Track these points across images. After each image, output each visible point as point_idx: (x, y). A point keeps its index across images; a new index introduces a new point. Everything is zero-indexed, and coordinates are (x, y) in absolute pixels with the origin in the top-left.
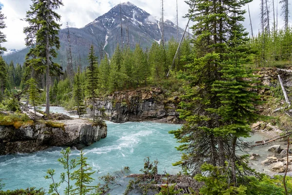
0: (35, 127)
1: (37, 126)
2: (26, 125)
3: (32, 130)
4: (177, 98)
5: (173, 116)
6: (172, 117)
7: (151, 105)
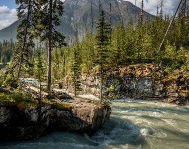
0: (40, 109)
1: (43, 108)
2: (31, 107)
3: (37, 113)
4: (180, 77)
5: (175, 97)
6: (174, 99)
7: (146, 83)
